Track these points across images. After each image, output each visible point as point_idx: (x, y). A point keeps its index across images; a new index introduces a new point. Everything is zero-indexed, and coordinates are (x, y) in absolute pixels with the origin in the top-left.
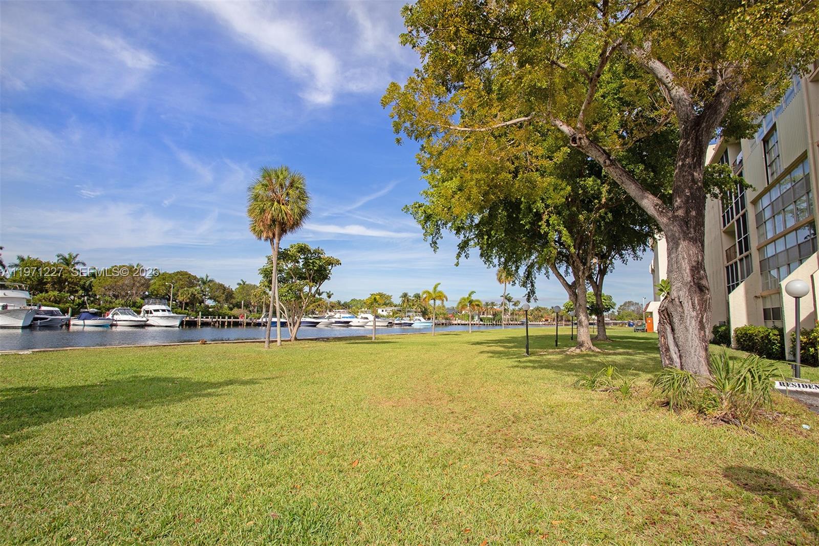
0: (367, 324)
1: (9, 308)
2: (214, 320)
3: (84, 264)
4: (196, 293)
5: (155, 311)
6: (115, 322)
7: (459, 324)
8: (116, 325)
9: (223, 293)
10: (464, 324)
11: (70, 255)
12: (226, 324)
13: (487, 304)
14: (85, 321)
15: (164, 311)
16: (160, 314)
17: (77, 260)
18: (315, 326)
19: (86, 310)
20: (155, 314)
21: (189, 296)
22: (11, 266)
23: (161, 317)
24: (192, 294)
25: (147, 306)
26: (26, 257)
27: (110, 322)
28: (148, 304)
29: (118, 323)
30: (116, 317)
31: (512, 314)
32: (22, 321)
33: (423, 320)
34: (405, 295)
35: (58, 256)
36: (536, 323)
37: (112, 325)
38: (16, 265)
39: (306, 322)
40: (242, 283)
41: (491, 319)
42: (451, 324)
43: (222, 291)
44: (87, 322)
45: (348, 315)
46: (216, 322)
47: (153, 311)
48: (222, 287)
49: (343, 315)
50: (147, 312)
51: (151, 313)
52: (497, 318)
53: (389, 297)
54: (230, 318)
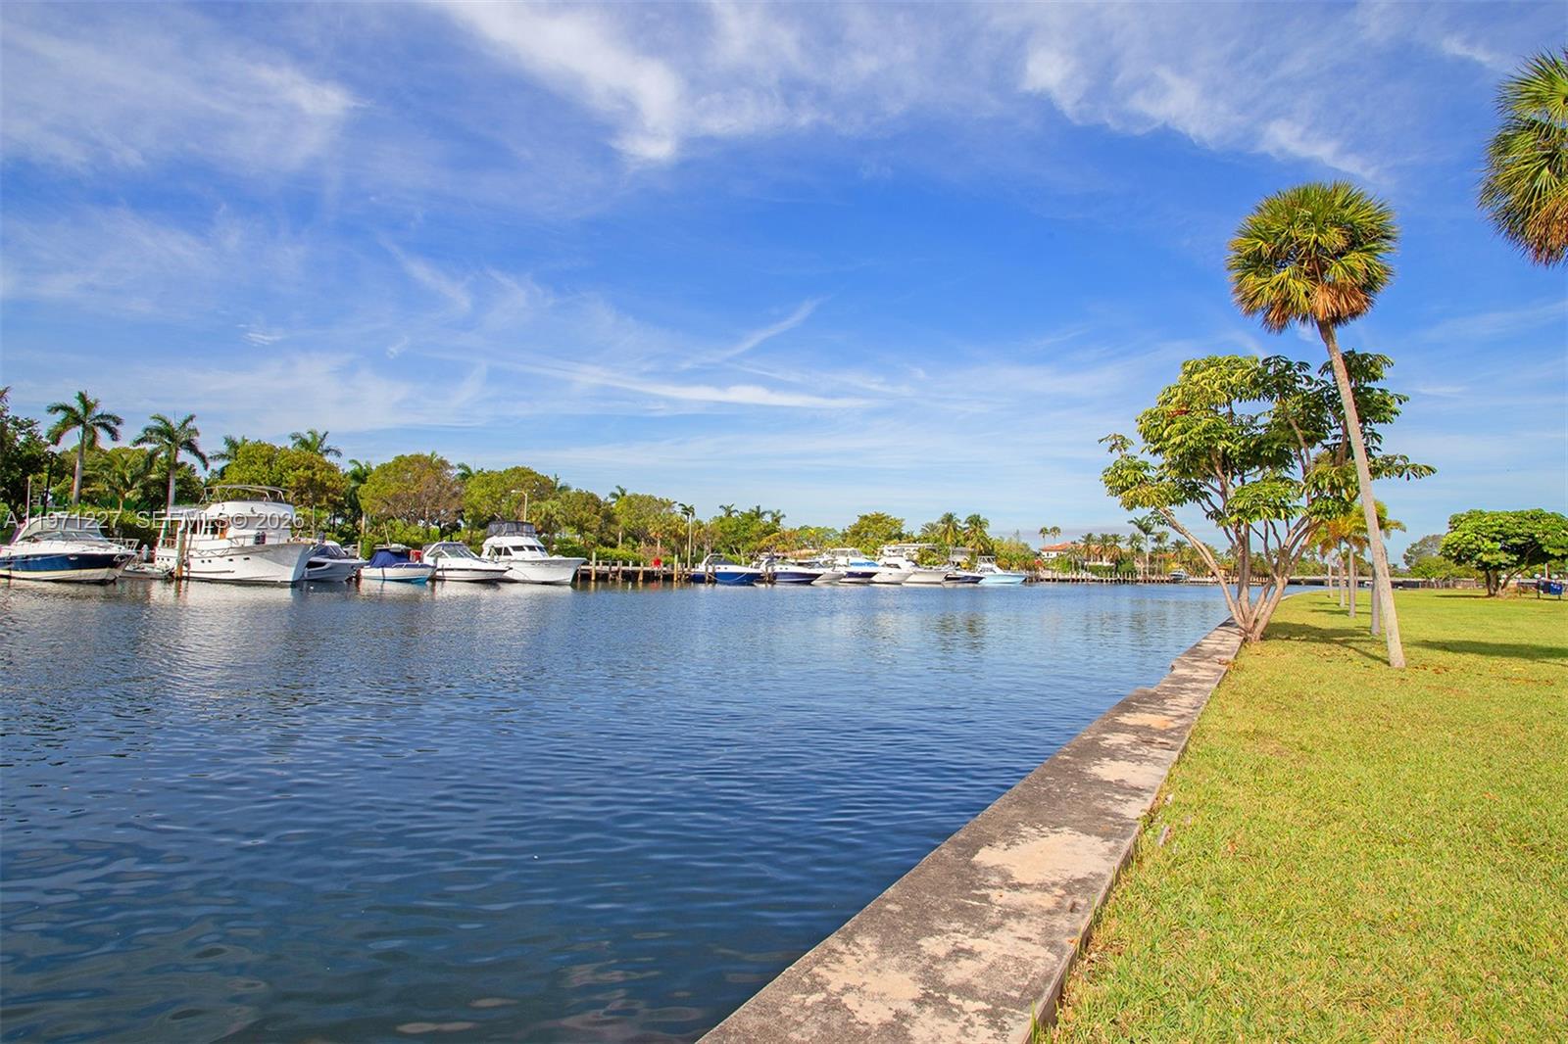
0: (909, 580)
1: (268, 542)
2: (614, 568)
3: (338, 454)
4: (553, 512)
5: (516, 548)
6: (439, 573)
7: (1054, 580)
8: (442, 580)
9: (597, 513)
10: (1064, 581)
11: (313, 433)
12: (641, 578)
13: (1105, 538)
14: (386, 569)
15: (532, 548)
16: (527, 555)
17: (326, 445)
18: (808, 583)
19: (384, 547)
20: (516, 555)
21: (542, 518)
22: (214, 458)
23: (533, 563)
24: (547, 514)
25: (495, 537)
26: (239, 440)
27: (428, 573)
28: (498, 533)
29: (447, 574)
30: (442, 563)
31: (1152, 560)
32: (293, 569)
33: (999, 571)
34: (949, 519)
35: (293, 438)
36: (1200, 579)
37: (434, 579)
38: (222, 456)
39: (791, 574)
40: (619, 493)
41: (1110, 569)
42: (1039, 580)
43: (594, 509)
44: (390, 572)
45: (861, 560)
46: (617, 572)
47: (511, 550)
48: (591, 500)
49: (852, 560)
50: (499, 551)
51: (507, 552)
52: (1124, 567)
53: (897, 523)
54: (626, 564)
